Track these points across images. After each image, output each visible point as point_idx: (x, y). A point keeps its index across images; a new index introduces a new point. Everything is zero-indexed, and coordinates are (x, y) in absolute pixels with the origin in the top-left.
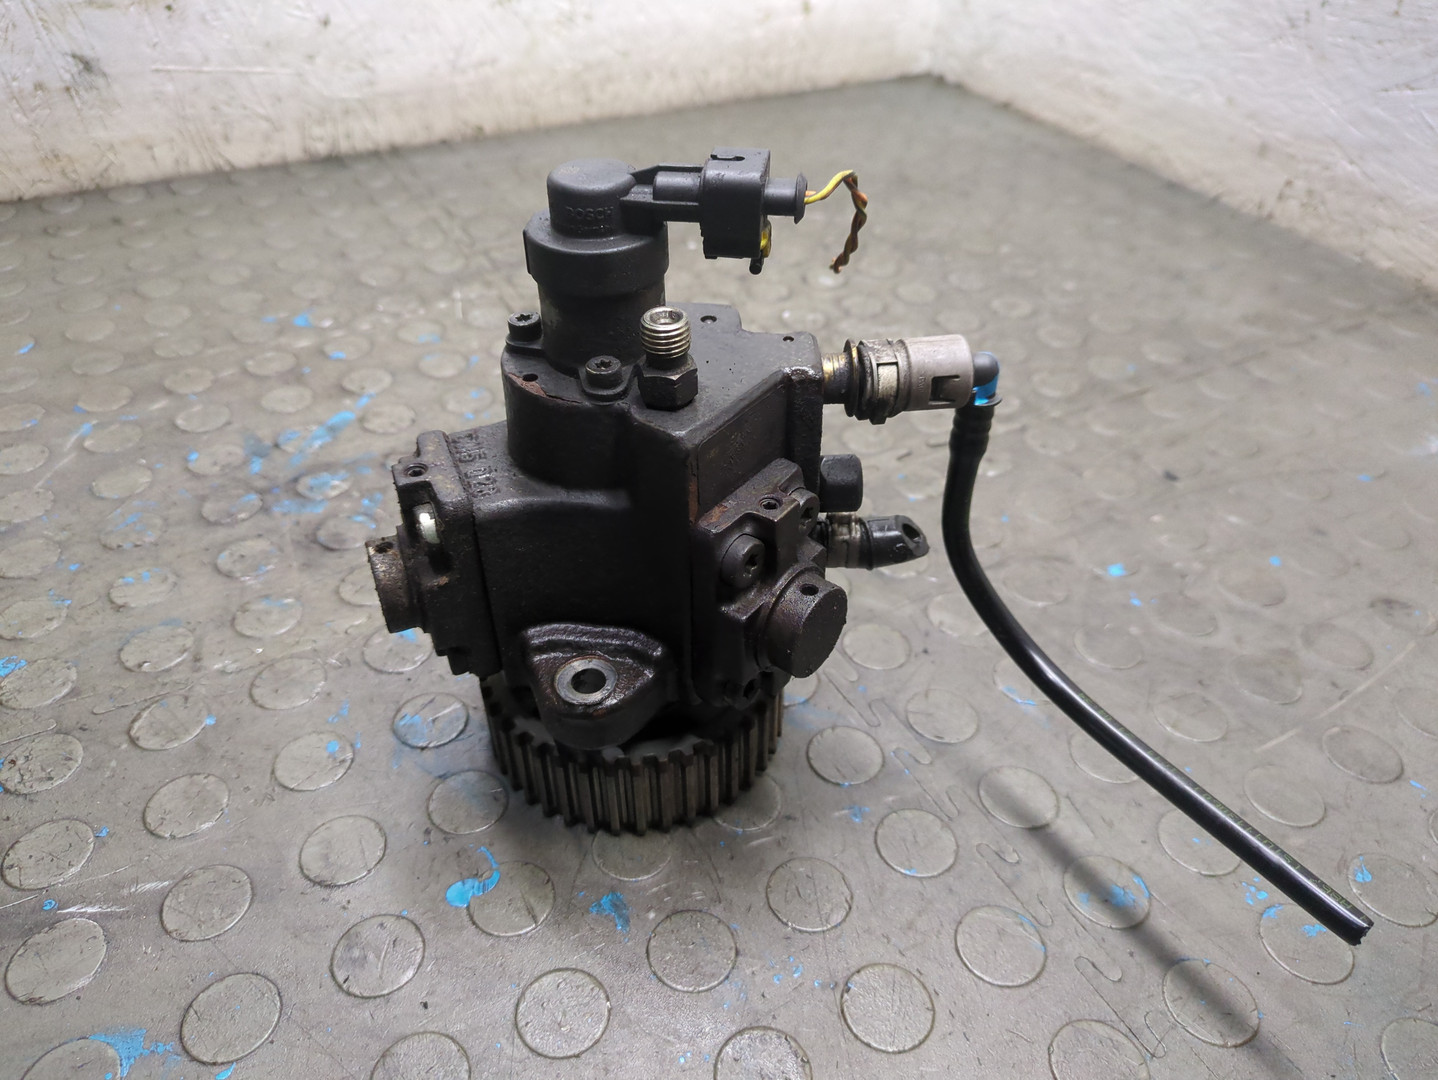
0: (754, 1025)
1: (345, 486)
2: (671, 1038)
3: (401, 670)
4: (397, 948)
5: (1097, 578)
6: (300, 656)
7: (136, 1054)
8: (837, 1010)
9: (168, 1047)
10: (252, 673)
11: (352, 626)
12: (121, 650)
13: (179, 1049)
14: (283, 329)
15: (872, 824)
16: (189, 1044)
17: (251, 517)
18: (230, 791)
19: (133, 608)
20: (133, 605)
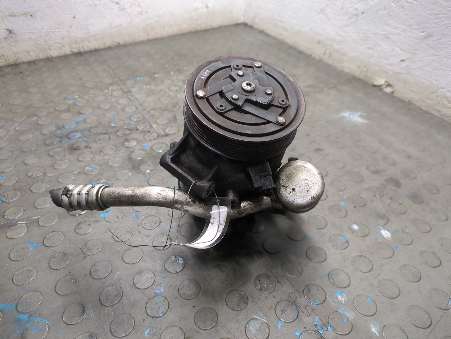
1: (80, 135)
3: (92, 174)
6: (69, 172)
7: (34, 246)
10: (58, 176)
11: (81, 165)
12: (27, 173)
13: (43, 245)
14: (65, 99)
17: (57, 143)
20: (30, 163)
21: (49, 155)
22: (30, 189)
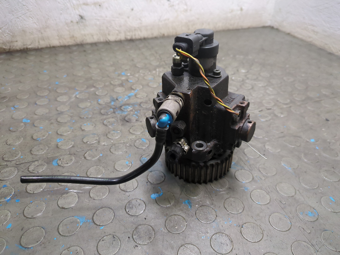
0: (220, 232)
1: (131, 109)
2: (200, 232)
3: (142, 148)
4: (140, 206)
5: (308, 142)
6: (121, 143)
7: (84, 221)
8: (240, 231)
9: (90, 221)
10: (110, 146)
11: (132, 138)
12: (83, 139)
13: (92, 222)
14: (119, 75)
15: (250, 192)
16: (94, 221)
17: (111, 114)
18: (105, 170)
19: (86, 131)
20: (86, 130)
21: (104, 124)
22: (84, 156)
